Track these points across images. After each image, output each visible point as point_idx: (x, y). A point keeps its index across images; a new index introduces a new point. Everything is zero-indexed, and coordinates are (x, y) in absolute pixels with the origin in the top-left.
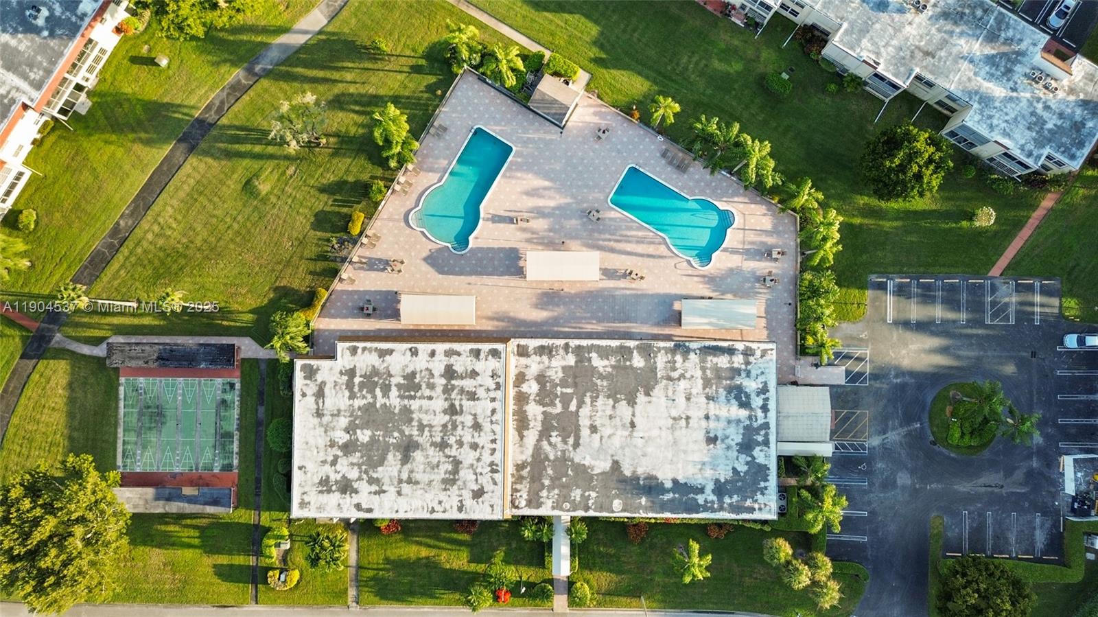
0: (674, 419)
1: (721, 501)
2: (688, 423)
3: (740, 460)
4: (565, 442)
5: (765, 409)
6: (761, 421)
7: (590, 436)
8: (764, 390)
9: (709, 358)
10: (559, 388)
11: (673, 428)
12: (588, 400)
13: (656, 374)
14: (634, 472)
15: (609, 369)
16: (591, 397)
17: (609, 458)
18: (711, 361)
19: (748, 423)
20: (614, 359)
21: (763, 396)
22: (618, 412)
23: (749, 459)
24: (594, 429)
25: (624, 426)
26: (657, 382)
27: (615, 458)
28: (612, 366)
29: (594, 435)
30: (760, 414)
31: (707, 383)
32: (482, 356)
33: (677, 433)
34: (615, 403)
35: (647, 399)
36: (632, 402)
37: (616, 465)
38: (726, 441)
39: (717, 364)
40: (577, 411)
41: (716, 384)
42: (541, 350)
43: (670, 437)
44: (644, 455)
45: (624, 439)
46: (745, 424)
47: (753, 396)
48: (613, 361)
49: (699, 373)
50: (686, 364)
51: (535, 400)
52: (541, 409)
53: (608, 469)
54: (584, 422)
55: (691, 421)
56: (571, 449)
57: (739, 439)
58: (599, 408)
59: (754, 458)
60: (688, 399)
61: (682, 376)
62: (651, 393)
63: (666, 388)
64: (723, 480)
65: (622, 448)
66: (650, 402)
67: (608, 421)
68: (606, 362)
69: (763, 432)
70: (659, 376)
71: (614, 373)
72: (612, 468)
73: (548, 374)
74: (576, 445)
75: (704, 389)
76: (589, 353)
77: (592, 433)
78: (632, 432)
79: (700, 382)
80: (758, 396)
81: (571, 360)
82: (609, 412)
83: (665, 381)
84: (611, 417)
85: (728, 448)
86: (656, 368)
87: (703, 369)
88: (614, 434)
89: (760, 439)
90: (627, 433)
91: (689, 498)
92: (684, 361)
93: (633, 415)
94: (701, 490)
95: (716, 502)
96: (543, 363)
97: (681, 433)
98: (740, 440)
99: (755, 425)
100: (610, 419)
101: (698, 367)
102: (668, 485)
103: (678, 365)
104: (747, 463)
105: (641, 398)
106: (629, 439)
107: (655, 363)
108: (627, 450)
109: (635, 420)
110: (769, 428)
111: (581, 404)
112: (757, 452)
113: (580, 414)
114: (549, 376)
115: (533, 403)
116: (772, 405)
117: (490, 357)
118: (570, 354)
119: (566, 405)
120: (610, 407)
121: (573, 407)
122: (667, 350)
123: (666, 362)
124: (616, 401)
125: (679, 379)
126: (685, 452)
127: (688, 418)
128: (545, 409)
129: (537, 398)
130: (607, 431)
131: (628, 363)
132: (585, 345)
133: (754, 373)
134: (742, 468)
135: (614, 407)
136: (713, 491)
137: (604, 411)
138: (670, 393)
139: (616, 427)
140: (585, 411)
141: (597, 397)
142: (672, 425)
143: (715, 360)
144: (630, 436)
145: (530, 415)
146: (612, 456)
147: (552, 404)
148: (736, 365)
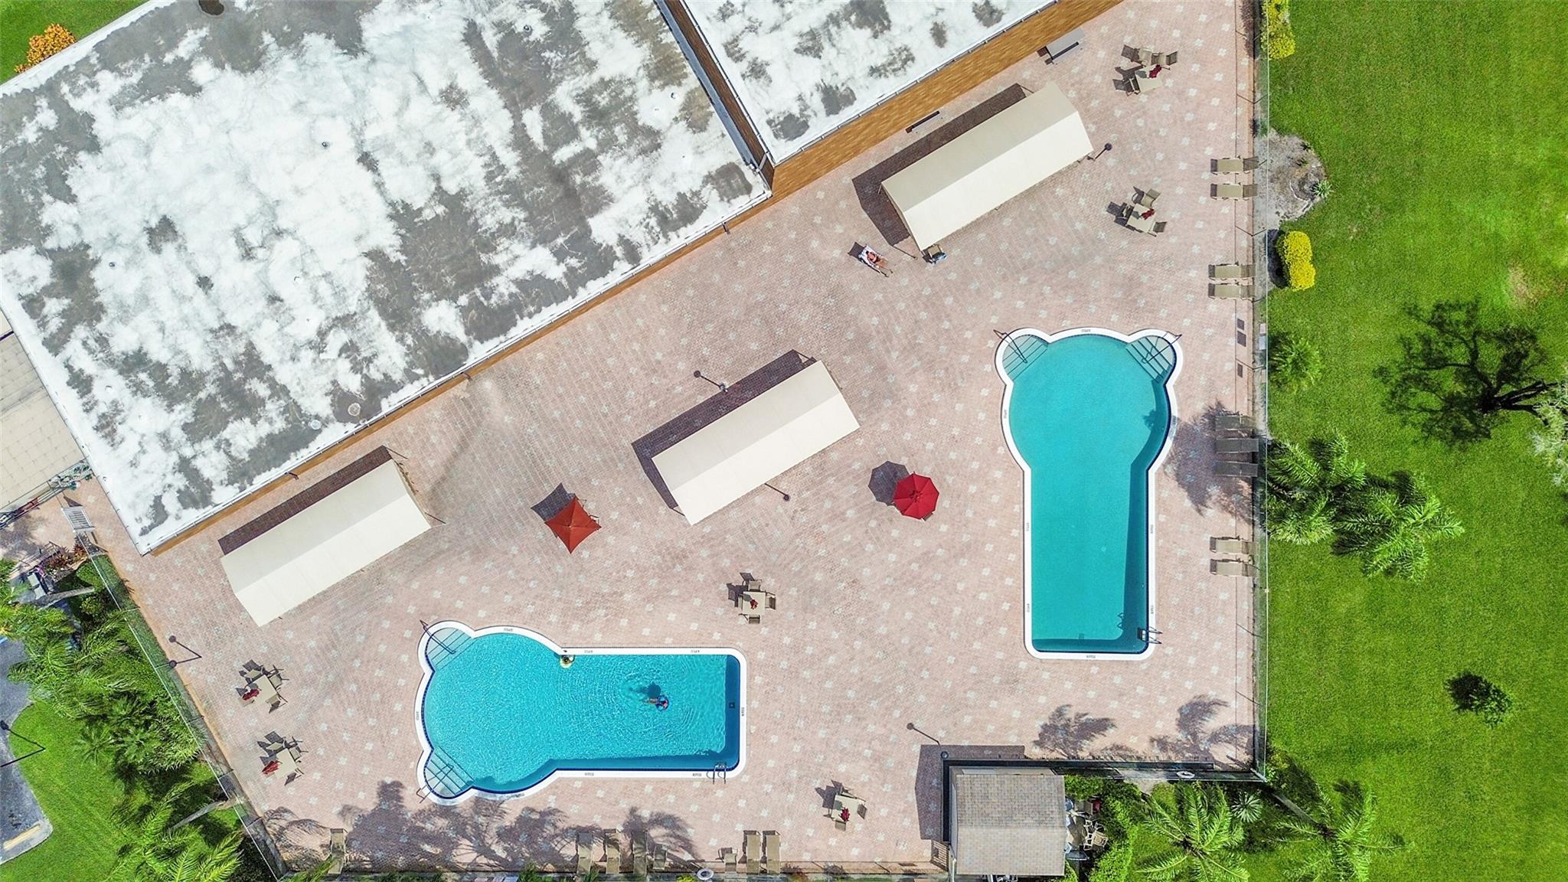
0: (279, 233)
1: (60, 105)
2: (241, 241)
3: (70, 229)
4: (505, 28)
5: (81, 383)
6: (74, 349)
7: (453, 76)
8: (107, 427)
9: (280, 425)
10: (592, 144)
11: (271, 208)
12: (509, 158)
13: (383, 313)
14: (299, 53)
15: (499, 259)
16: (502, 169)
17: (377, 52)
18: (271, 422)
19: (101, 327)
20: (502, 289)
21: (102, 408)
22: (420, 171)
23: (50, 243)
24: (453, 97)
25: (388, 147)
26: (371, 294)
27: (363, 59)
28: (495, 270)
29: (444, 85)
30: (86, 364)
31: (253, 364)
32: (816, 102)
33: (253, 204)
34: (439, 188)
35: (369, 244)
36: (403, 215)
37: (351, 43)
38: (127, 253)
39: (254, 422)
40: (517, 116)
41: (229, 374)
42: (688, 210)
43: (263, 187)
44: (299, 106)
45: (370, 116)
46: (105, 320)
47: (125, 397)
48: (503, 287)
49: (284, 374)
50: (324, 381)
51: (631, 83)
52: (607, 70)
53: (365, 24)
54: (487, 101)
55: (236, 251)
56: (480, 20)
57: (100, 276)
58: (469, 154)
59: (41, 252)
60: (274, 299)
61: (318, 346)
62: (367, 262)
63: (339, 293)
64: (83, 156)
65: (360, 94)
66: (359, 239)
67: (430, 136)
68: (518, 271)
69: (55, 324)
70: (374, 314)
71: (484, 258)
72: (358, 32)
73: (638, 163)
74: (472, 35)
75: (251, 346)
76: (571, 270)
77: (452, 87)
78: (360, 144)
79: (268, 355)
80: (115, 403)
81: (603, 228)
82: (441, 159)
83: (352, 309)
84: (430, 148)
85: (113, 240)
86: (392, 328)
87: (279, 391)
88: (399, 113)
89: (53, 306)
90: (370, 134)
91: (136, 67)
92: (334, 383)
93: (379, 185)
94: (118, 104)
95: (69, 97)
96: (664, 183)
97: (243, 208)
98: (95, 274)
99: (81, 331)
100: (428, 144)
101: (294, 390)
102: (202, 72)
103: (344, 365)
104: (48, 231)
105: (386, 237)
106: (358, 123)
107: (401, 340)
108: (348, 95)
109: (368, 176)
110: (45, 343)
111: (520, 139)
112: (42, 271)
113: (506, 113)
114: (630, 160)
115: (631, 75)
116: (68, 400)
117: (796, 111)
118: (613, 241)
119: (551, 114)
120: (445, 170)
121: (533, 120)
122: (390, 386)
123: (375, 355)
124: (440, 194)
125: (322, 334)
126: (209, 170)
127: (248, 254)
128: (595, 77)
129: (628, 92)
130: (421, 110)
131: (463, 300)
132: (591, 284)
133: (155, 449)
134: (54, 212)
135: (437, 178)
136: (89, 119)
137: (454, 154)
138: (324, 288)
139: (406, 132)
140: (498, 125)
141: (489, 178)
142: (275, 216)
143: (264, 429)
144: (357, 132)
145: (623, 42)
146: (373, 60)
147: (585, 98)
148: (208, 445)
